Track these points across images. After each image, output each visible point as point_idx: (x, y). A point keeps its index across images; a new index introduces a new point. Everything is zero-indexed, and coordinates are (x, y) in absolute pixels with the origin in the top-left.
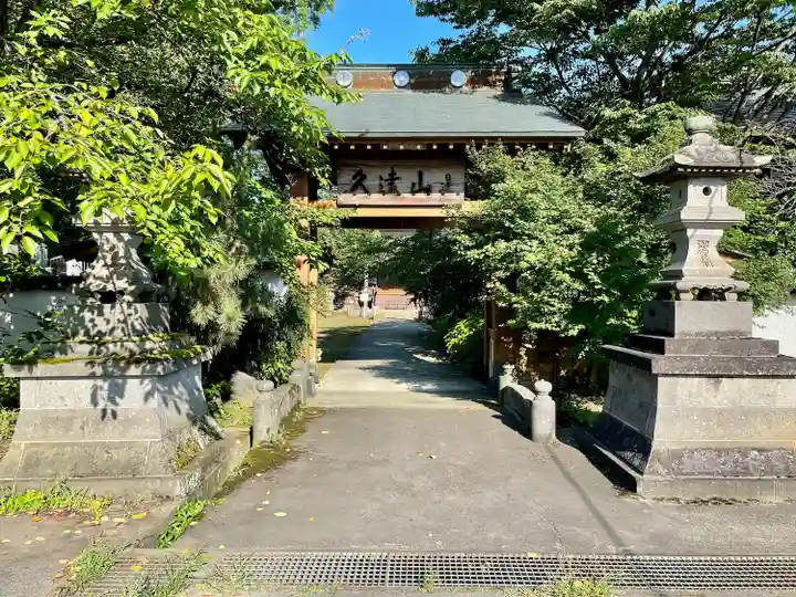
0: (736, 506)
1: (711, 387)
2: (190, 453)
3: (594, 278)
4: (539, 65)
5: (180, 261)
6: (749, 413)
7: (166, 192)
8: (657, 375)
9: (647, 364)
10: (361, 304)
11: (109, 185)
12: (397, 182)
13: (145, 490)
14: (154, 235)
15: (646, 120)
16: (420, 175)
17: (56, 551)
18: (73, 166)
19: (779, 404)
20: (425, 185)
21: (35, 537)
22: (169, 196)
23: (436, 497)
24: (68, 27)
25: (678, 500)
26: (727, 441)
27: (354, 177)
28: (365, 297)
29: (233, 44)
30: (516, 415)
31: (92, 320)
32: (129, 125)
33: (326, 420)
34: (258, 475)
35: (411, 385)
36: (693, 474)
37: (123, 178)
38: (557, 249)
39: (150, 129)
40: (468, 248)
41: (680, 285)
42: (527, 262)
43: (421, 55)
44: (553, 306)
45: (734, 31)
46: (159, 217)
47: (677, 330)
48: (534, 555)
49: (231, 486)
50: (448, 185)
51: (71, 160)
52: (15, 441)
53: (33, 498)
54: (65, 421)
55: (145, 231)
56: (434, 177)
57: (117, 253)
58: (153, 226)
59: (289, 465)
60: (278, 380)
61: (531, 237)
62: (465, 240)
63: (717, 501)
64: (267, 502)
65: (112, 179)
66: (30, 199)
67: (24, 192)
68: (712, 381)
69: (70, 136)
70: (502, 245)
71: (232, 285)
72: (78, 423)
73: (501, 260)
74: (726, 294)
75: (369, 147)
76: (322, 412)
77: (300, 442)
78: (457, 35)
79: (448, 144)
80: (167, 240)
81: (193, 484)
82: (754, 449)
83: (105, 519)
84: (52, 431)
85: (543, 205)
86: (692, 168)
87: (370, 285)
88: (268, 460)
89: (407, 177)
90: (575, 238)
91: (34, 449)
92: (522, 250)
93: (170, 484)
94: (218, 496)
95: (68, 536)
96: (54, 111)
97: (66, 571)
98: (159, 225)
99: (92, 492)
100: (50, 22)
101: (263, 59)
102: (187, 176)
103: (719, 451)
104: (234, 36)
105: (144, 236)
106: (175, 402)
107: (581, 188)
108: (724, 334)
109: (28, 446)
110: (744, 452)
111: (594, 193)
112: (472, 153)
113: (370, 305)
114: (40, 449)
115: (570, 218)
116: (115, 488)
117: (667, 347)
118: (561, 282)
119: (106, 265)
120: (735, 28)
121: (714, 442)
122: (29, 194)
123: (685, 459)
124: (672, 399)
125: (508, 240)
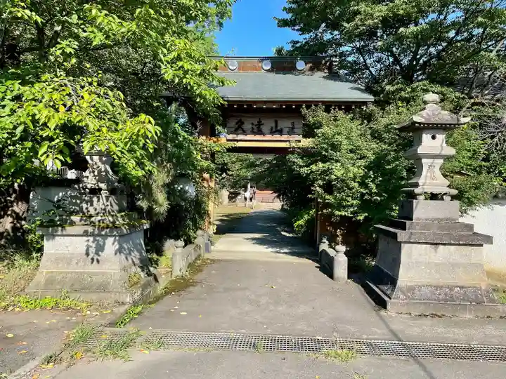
0: (444, 318)
1: (433, 250)
2: (135, 279)
3: (372, 186)
4: (353, 55)
5: (133, 172)
6: (454, 266)
7: (125, 138)
8: (401, 243)
9: (394, 236)
10: (246, 199)
11: (97, 134)
12: (262, 126)
13: (110, 298)
14: (120, 158)
15: (411, 92)
16: (276, 122)
17: (62, 327)
18: (80, 124)
19: (473, 261)
20: (279, 128)
21: (51, 320)
22: (127, 140)
23: (272, 307)
24: (77, 48)
25: (410, 314)
26: (442, 282)
27: (237, 124)
28: (248, 195)
29: (165, 55)
30: (327, 265)
31: (87, 208)
32: (108, 100)
33: (214, 265)
34: (173, 293)
35: (274, 250)
36: (420, 300)
37: (104, 129)
38: (351, 168)
39: (119, 103)
40: (301, 167)
41: (417, 191)
42: (335, 175)
43: (279, 51)
44: (348, 201)
45: (473, 36)
46: (122, 149)
47: (414, 217)
48: (320, 338)
49: (157, 299)
50: (293, 128)
51: (79, 122)
52: (40, 269)
53: (49, 301)
54: (68, 260)
55: (115, 156)
56: (285, 124)
57: (101, 169)
58: (119, 154)
59: (191, 289)
60: (188, 242)
61: (337, 161)
62: (300, 162)
63: (433, 316)
64: (177, 307)
65: (99, 130)
66: (58, 141)
67: (55, 137)
68: (433, 246)
69: (78, 108)
70: (320, 165)
71: (162, 186)
72: (74, 262)
73: (320, 174)
74: (444, 197)
75: (245, 106)
76: (213, 261)
77: (198, 277)
78: (302, 38)
79: (292, 105)
80: (126, 161)
81: (137, 296)
82: (457, 287)
83: (88, 312)
84: (60, 265)
85: (345, 142)
86: (424, 124)
87: (251, 187)
88: (180, 286)
89: (268, 124)
90: (363, 162)
91: (51, 275)
92: (332, 169)
93: (124, 295)
94: (150, 303)
95: (69, 320)
96: (70, 93)
97: (68, 336)
98: (122, 153)
99: (81, 299)
100: (68, 45)
101: (180, 64)
102: (136, 131)
103: (437, 287)
104: (165, 51)
105: (114, 159)
106: (132, 259)
107: (369, 132)
108: (442, 220)
109: (47, 273)
110: (451, 288)
111: (376, 136)
112: (304, 111)
113: (251, 199)
114: (54, 274)
115: (361, 150)
116: (94, 297)
117: (407, 226)
118: (353, 188)
119: (94, 176)
120: (474, 34)
121: (434, 282)
122: (57, 138)
123: (416, 291)
124: (410, 256)
125: (324, 162)
